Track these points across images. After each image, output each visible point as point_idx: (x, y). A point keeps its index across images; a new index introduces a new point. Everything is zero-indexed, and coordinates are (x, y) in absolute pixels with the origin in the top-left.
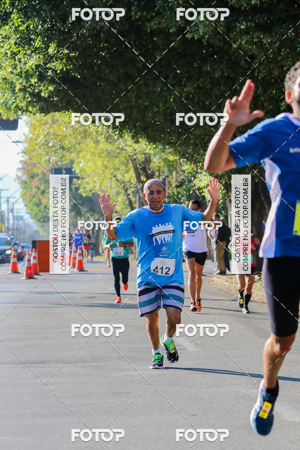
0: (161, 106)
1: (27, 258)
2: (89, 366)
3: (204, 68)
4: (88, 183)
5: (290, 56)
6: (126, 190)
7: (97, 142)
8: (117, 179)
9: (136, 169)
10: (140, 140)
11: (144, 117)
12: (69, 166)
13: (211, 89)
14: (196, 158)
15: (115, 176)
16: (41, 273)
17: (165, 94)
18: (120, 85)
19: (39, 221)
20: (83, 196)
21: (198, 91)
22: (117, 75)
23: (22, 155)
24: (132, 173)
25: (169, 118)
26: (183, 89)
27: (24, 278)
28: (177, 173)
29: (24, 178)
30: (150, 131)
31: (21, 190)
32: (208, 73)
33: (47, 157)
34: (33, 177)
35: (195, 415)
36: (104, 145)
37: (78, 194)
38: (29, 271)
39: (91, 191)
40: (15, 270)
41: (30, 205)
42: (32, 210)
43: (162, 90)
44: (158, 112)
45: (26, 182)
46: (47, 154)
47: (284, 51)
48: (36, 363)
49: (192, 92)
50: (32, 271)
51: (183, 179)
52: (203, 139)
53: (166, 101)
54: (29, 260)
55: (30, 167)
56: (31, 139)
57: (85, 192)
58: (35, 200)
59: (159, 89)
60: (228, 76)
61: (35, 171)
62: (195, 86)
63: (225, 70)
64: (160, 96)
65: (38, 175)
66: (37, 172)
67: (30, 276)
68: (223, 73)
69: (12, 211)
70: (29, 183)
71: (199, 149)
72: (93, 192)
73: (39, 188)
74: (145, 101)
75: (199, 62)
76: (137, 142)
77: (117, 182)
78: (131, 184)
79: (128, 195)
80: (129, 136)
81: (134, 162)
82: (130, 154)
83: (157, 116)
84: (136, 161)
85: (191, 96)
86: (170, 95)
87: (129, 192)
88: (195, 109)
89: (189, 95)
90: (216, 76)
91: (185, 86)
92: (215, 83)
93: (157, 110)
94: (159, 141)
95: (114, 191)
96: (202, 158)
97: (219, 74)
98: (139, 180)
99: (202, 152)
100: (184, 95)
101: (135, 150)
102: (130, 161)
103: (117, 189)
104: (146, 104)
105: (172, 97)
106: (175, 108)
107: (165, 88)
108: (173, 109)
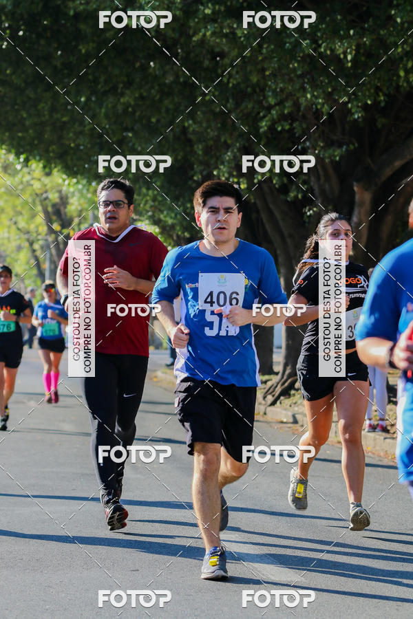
5: (275, 55)
6: (31, 244)
8: (19, 229)
9: (46, 213)
10: (55, 171)
11: (60, 138)
13: (160, 100)
15: (15, 223)
17: (93, 105)
18: (27, 92)
21: (140, 103)
22: (23, 76)
24: (40, 219)
25: (98, 141)
26: (119, 99)
30: (69, 158)
43: (88, 99)
44: (81, 133)
47: (266, 48)
49: (132, 103)
62: (137, 95)
71: (140, 188)
74: (63, 116)
75: (143, 61)
76: (48, 174)
77: (18, 232)
78: (39, 234)
79: (34, 251)
80: (38, 166)
81: (44, 203)
82: (38, 192)
83: (81, 137)
84: (47, 201)
85: (130, 109)
86: (101, 108)
87: (36, 246)
88: (136, 128)
89: (128, 108)
90: (167, 81)
91: (122, 94)
92: (166, 92)
93: (81, 128)
94: (82, 174)
95: (14, 244)
96: (144, 200)
97: (171, 79)
98: (51, 231)
99: (144, 190)
100: (120, 108)
101: (45, 185)
102: (38, 202)
103: (18, 242)
104: (65, 119)
105: (103, 110)
106: (107, 126)
107: (93, 98)
108: (104, 127)
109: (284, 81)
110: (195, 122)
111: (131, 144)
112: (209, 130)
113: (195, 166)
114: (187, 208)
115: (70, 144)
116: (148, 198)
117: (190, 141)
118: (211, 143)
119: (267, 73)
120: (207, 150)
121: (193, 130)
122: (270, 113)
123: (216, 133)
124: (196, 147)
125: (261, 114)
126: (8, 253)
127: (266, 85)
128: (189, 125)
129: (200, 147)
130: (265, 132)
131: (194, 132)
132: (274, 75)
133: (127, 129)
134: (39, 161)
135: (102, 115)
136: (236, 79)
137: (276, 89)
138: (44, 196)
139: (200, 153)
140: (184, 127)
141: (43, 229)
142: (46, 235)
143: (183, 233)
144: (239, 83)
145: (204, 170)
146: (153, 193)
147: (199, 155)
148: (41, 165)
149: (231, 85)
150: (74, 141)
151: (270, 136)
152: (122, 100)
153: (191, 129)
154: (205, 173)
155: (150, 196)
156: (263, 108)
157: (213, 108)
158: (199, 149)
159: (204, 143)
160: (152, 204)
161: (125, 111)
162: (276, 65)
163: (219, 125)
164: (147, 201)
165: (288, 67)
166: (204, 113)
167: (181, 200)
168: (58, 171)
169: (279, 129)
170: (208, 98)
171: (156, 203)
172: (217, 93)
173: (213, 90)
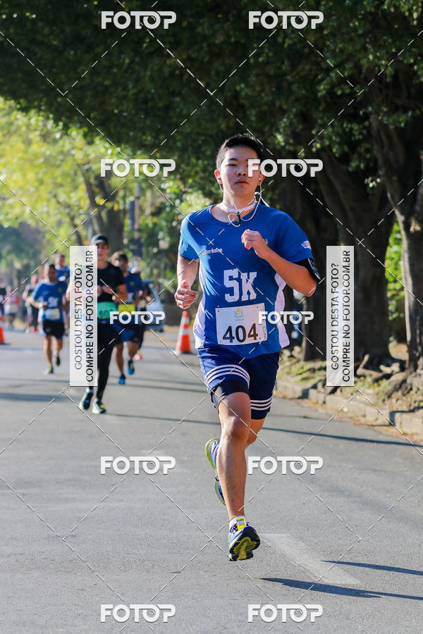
0: (130, 86)
4: (12, 207)
5: (333, 12)
6: (72, 219)
7: (28, 143)
8: (58, 202)
9: (89, 185)
10: (97, 140)
11: (103, 103)
13: (210, 62)
14: (184, 170)
15: (55, 196)
17: (136, 68)
20: (3, 228)
22: (61, 36)
24: (82, 192)
25: (143, 106)
26: (165, 61)
28: (153, 193)
30: (112, 125)
32: (205, 37)
36: (38, 148)
39: (17, 218)
43: (132, 61)
44: (125, 97)
47: (324, 5)
51: (162, 203)
52: (195, 141)
53: (138, 80)
57: (8, 220)
59: (127, 61)
60: (237, 43)
63: (231, 33)
64: (130, 71)
68: (228, 37)
71: (189, 158)
72: (20, 220)
74: (105, 79)
75: (191, 20)
76: (91, 143)
77: (58, 206)
78: (80, 208)
79: (75, 226)
80: (78, 133)
81: (86, 175)
82: (80, 162)
83: (124, 102)
84: (90, 173)
85: (177, 72)
86: (145, 70)
87: (78, 221)
88: (183, 92)
89: (175, 70)
90: (217, 42)
92: (216, 53)
93: (124, 93)
94: (127, 143)
95: (54, 219)
96: (194, 170)
97: (222, 39)
98: (94, 204)
99: (194, 160)
100: (166, 70)
101: (88, 156)
102: (79, 173)
103: (59, 217)
104: (107, 83)
105: (148, 73)
106: (153, 91)
107: (137, 59)
108: (149, 92)
109: (343, 41)
110: (247, 85)
111: (178, 110)
112: (263, 95)
115: (113, 111)
116: (198, 169)
117: (242, 106)
118: (265, 108)
119: (326, 32)
120: (262, 117)
121: (246, 95)
122: (328, 75)
123: (271, 98)
124: (248, 112)
125: (320, 77)
126: (48, 228)
127: (324, 44)
128: (241, 89)
129: (254, 112)
130: (324, 97)
131: (247, 97)
132: (333, 34)
133: (173, 94)
134: (81, 127)
135: (147, 78)
136: (291, 38)
137: (335, 49)
138: (86, 167)
139: (253, 119)
140: (236, 91)
141: (86, 203)
142: (88, 209)
144: (295, 44)
146: (203, 163)
147: (252, 121)
148: (81, 132)
149: (286, 45)
150: (117, 107)
151: (329, 100)
152: (168, 62)
153: (243, 93)
155: (200, 167)
156: (321, 70)
157: (267, 70)
158: (253, 115)
159: (257, 109)
161: (172, 74)
162: (335, 24)
163: (274, 89)
164: (197, 173)
165: (348, 26)
166: (257, 76)
168: (100, 139)
169: (339, 92)
170: (261, 59)
171: (207, 174)
172: (271, 54)
173: (267, 51)
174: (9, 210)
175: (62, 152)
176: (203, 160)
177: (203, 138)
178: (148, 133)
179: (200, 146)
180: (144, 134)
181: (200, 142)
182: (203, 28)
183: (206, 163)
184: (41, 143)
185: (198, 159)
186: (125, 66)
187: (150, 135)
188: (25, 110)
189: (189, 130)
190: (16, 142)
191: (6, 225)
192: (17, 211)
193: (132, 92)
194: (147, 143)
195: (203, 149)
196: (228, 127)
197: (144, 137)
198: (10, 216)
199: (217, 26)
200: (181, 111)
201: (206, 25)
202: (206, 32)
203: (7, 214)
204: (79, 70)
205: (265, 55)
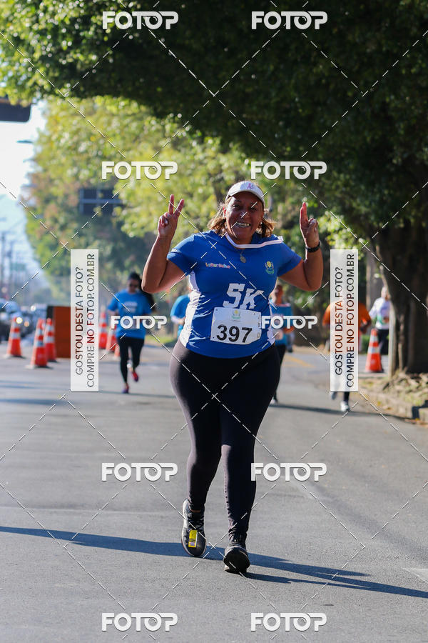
0: (273, 94)
1: (37, 333)
2: (150, 516)
3: (350, 37)
4: (138, 215)
7: (158, 150)
12: (107, 187)
14: (324, 184)
16: (59, 360)
17: (281, 75)
18: (207, 58)
19: (52, 273)
20: (128, 237)
22: (203, 40)
23: (33, 163)
25: (284, 116)
26: (311, 70)
27: (31, 365)
29: (33, 202)
31: (25, 221)
32: (355, 46)
33: (75, 170)
34: (47, 200)
35: (332, 605)
37: (121, 232)
38: (40, 356)
39: (143, 228)
40: (16, 353)
41: (40, 246)
42: (42, 255)
43: (276, 69)
44: (267, 106)
45: (34, 209)
46: (74, 164)
48: (62, 506)
49: (326, 74)
50: (46, 356)
53: (281, 88)
54: (41, 338)
55: (43, 184)
56: (50, 138)
57: (133, 230)
58: (48, 239)
59: (272, 68)
61: (54, 190)
63: (383, 42)
64: (273, 78)
65: (55, 198)
66: (55, 195)
67: (41, 364)
68: (380, 45)
69: (9, 254)
70: (40, 211)
72: (146, 230)
73: (56, 221)
75: (342, 27)
80: (214, 142)
81: (217, 185)
82: (212, 171)
84: (222, 183)
85: (324, 81)
86: (290, 78)
88: (328, 102)
89: (320, 80)
90: (368, 50)
91: (315, 64)
92: (366, 63)
93: (266, 101)
96: (335, 184)
97: (374, 48)
99: (334, 173)
100: (312, 80)
101: (221, 165)
102: (210, 184)
103: (186, 228)
105: (293, 81)
106: (297, 100)
107: (282, 67)
108: (294, 100)
110: (397, 97)
111: (322, 121)
112: (413, 107)
113: (395, 148)
114: (384, 195)
116: (339, 183)
117: (390, 119)
118: (414, 122)
120: (410, 130)
121: (396, 107)
123: (421, 111)
124: (397, 125)
128: (391, 101)
129: (402, 126)
133: (317, 104)
134: (217, 136)
135: (291, 86)
138: (218, 177)
139: (402, 132)
140: (385, 103)
143: (378, 223)
145: (405, 152)
146: (345, 177)
147: (400, 135)
148: (218, 141)
152: (314, 70)
153: (393, 105)
154: (405, 156)
155: (341, 181)
157: (419, 82)
158: (401, 128)
159: (406, 122)
160: (344, 189)
161: (318, 83)
163: (425, 102)
164: (337, 187)
166: (409, 87)
167: (377, 186)
168: (237, 149)
170: (413, 70)
171: (348, 189)
172: (424, 65)
173: (420, 61)
174: (135, 219)
175: (193, 161)
176: (345, 174)
177: (346, 151)
178: (288, 144)
179: (342, 159)
180: (284, 144)
181: (343, 155)
182: (354, 36)
183: (348, 177)
184: (172, 151)
185: (339, 172)
186: (269, 73)
187: (290, 146)
188: (160, 115)
189: (331, 143)
190: (147, 148)
191: (131, 235)
192: (144, 220)
193: (274, 100)
194: (286, 154)
195: (346, 162)
196: (373, 140)
197: (284, 148)
198: (135, 225)
199: (369, 35)
200: (325, 121)
201: (357, 34)
202: (357, 40)
203: (132, 223)
204: (220, 76)
205: (417, 66)
